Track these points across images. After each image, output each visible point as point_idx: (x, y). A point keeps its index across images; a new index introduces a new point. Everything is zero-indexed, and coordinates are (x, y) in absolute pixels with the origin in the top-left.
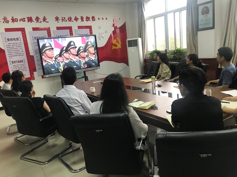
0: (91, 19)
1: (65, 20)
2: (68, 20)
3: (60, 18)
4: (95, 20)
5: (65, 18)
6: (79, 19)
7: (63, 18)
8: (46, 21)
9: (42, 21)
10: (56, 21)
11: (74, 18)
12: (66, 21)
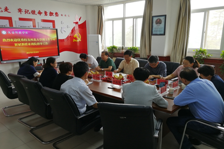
0: (54, 14)
1: (28, 13)
2: (31, 13)
3: (23, 10)
4: (58, 16)
5: (28, 11)
6: (42, 13)
7: (27, 11)
8: (8, 11)
9: (3, 11)
10: (18, 12)
11: (38, 12)
12: (30, 13)
